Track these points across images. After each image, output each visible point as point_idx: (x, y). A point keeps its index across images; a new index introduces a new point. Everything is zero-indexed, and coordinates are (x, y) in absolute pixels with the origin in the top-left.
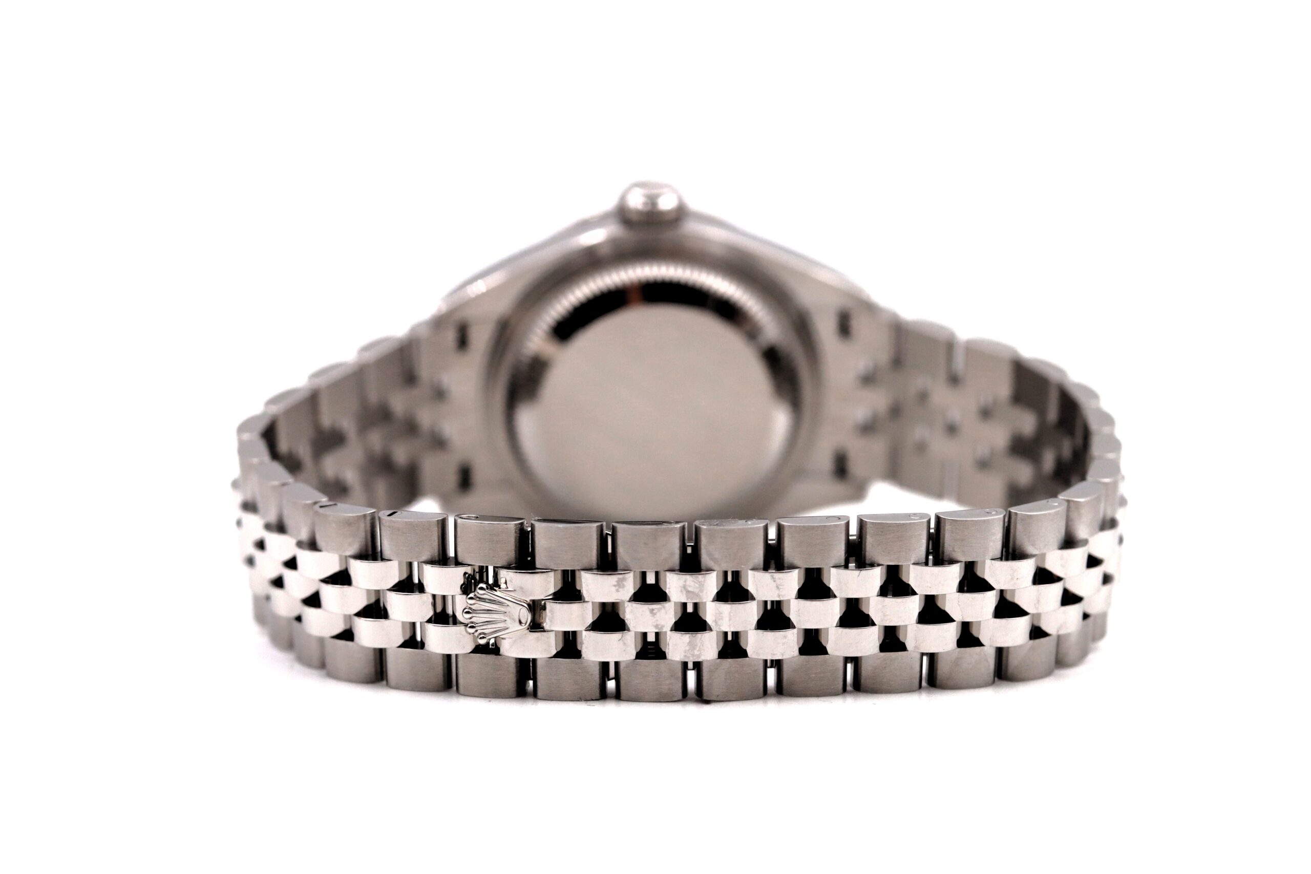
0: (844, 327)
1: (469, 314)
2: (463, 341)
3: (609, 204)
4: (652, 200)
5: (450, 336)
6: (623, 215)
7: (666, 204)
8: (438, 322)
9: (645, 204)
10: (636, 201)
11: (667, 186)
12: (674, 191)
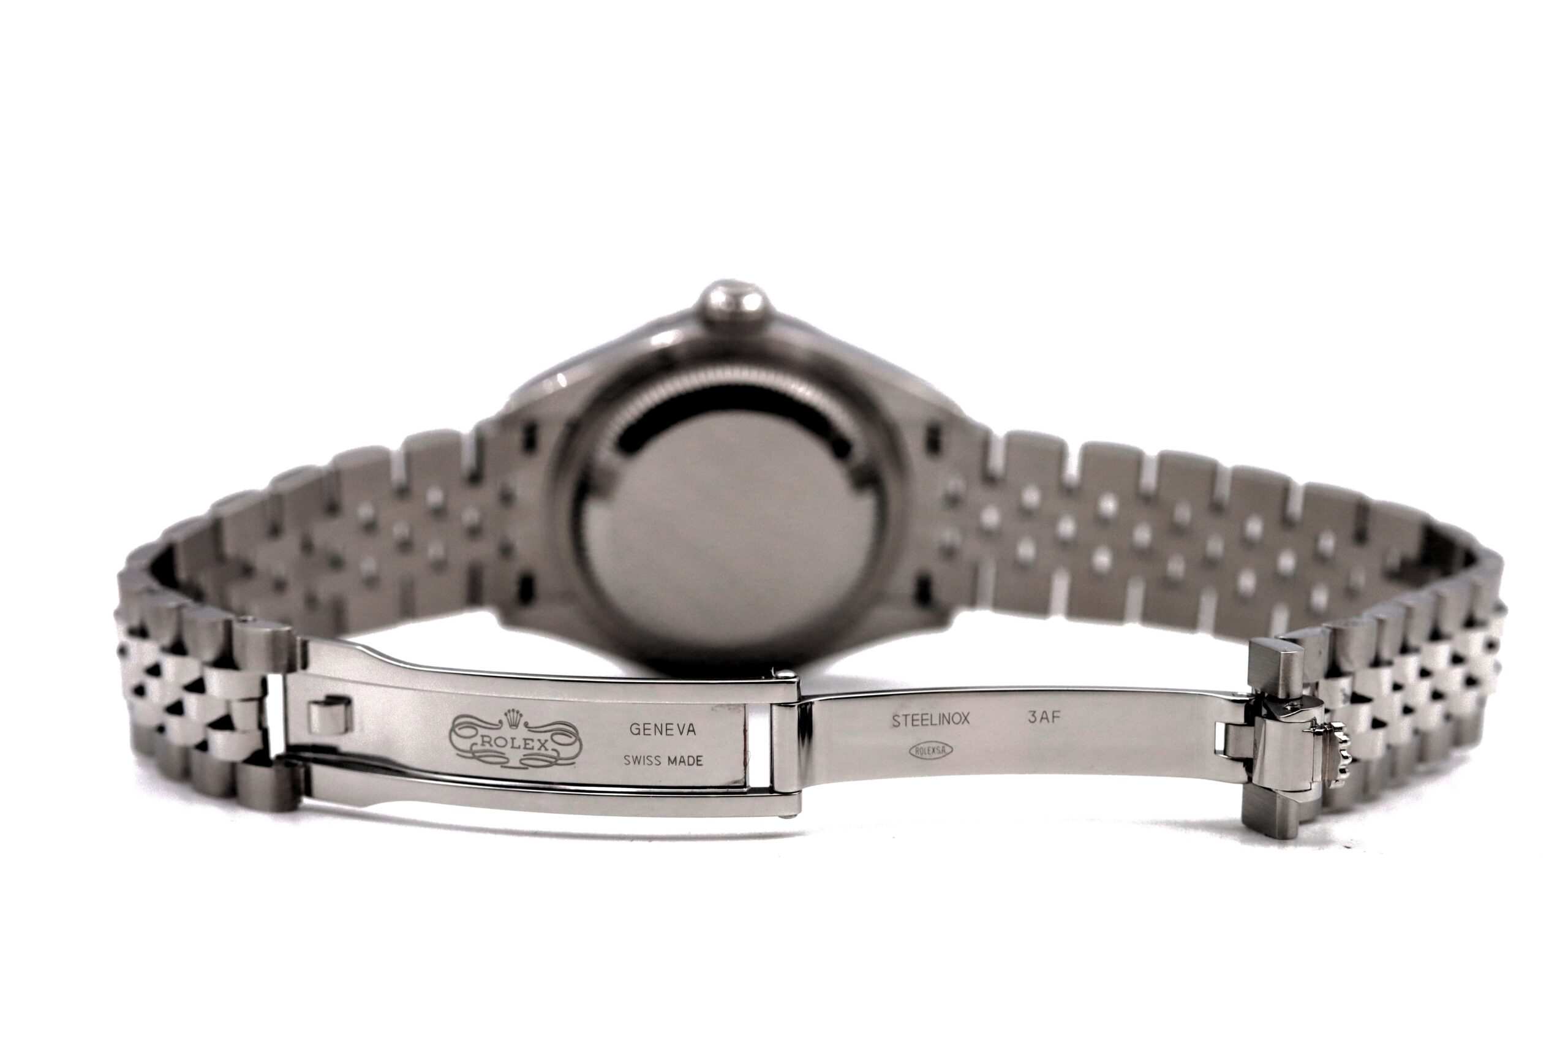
0: (934, 442)
1: (540, 413)
2: (530, 443)
3: (688, 302)
4: (736, 299)
5: (517, 437)
6: (703, 315)
7: (751, 304)
8: (505, 421)
9: (729, 304)
10: (719, 300)
11: (751, 285)
12: (758, 290)
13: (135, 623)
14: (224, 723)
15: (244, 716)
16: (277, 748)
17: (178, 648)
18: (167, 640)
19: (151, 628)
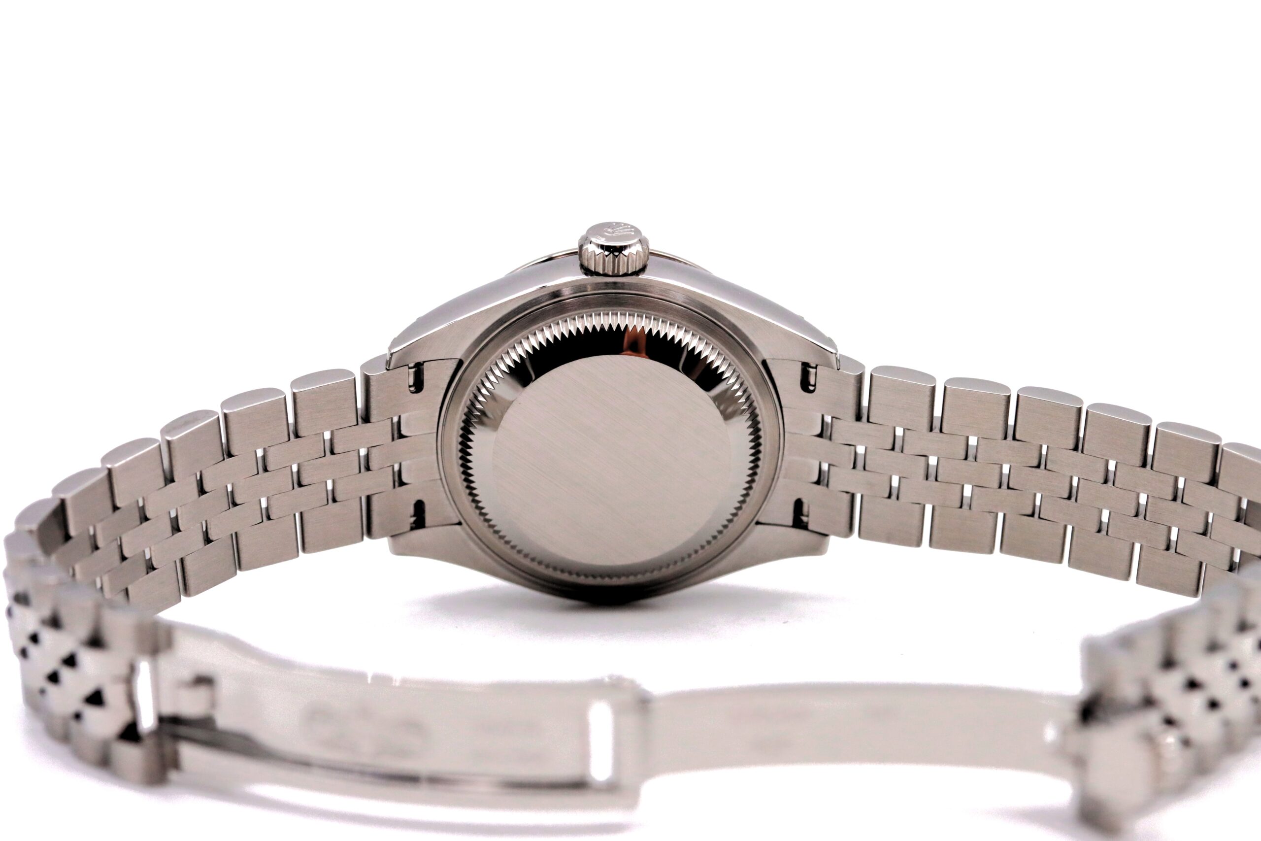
0: (807, 379)
2: (418, 380)
5: (405, 374)
8: (391, 363)
13: (20, 588)
14: (96, 699)
15: (114, 695)
16: (147, 722)
17: (55, 622)
18: (46, 613)
19: (34, 599)
